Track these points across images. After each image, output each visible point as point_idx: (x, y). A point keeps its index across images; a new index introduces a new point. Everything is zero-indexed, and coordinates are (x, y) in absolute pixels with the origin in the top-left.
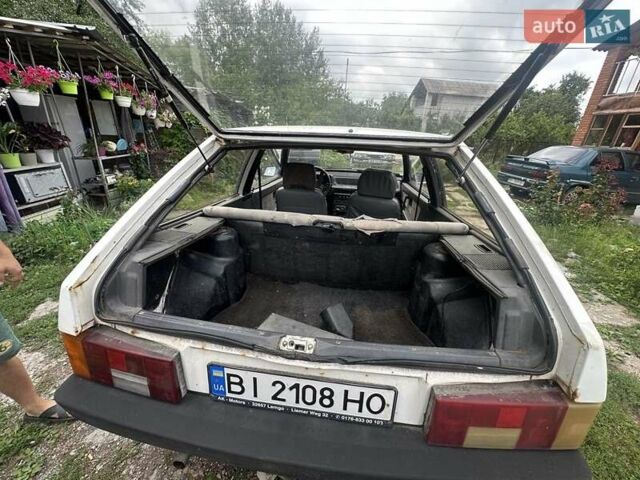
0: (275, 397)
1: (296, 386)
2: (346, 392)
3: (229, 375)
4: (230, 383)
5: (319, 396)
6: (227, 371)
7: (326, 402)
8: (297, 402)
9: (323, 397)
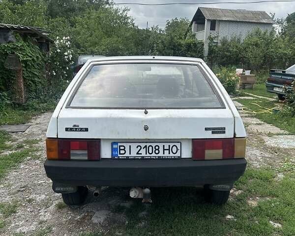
0: (138, 153)
1: (146, 146)
2: (164, 146)
3: (120, 146)
4: (120, 150)
5: (154, 150)
6: (119, 144)
7: (157, 152)
8: (146, 154)
9: (156, 150)
